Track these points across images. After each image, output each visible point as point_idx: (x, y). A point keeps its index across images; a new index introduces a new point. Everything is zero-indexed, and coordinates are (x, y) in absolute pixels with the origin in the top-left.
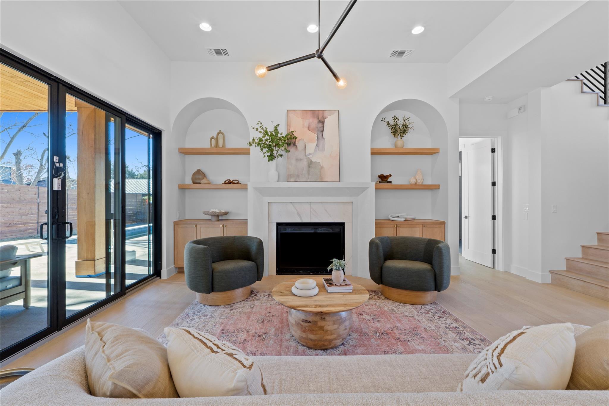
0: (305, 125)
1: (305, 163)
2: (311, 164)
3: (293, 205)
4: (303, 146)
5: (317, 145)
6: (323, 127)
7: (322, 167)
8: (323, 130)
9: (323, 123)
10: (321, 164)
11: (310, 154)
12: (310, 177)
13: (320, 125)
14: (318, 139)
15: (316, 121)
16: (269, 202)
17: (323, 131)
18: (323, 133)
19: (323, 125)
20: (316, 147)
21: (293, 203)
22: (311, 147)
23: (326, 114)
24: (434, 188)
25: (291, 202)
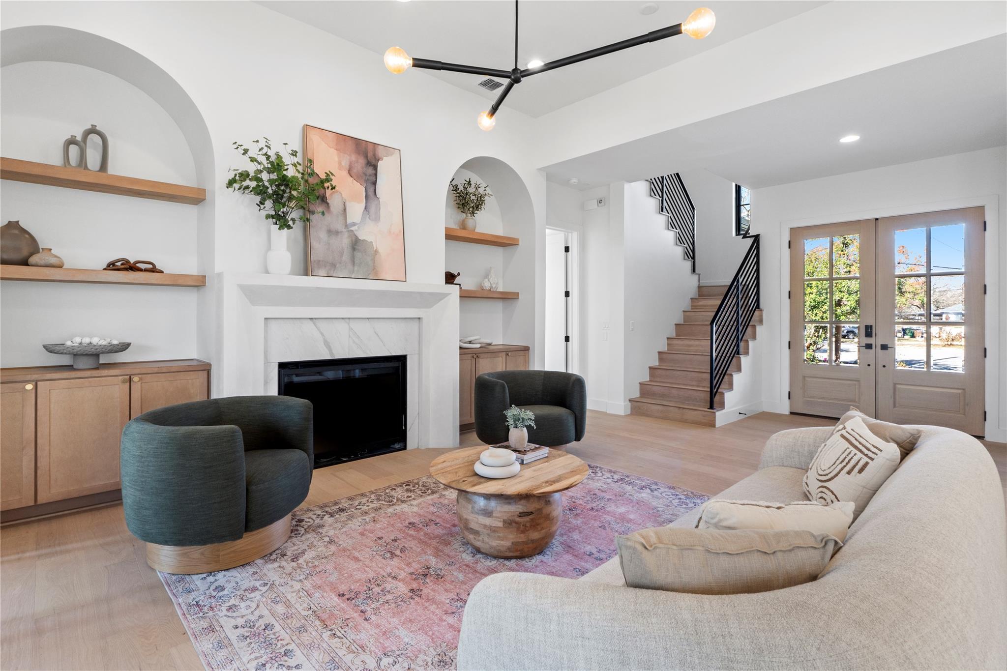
0: (343, 163)
1: (345, 241)
2: (356, 244)
3: (314, 323)
4: (341, 207)
5: (366, 208)
6: (376, 175)
7: (376, 251)
8: (376, 180)
9: (375, 168)
10: (374, 246)
11: (354, 224)
12: (356, 268)
13: (370, 171)
14: (367, 197)
15: (362, 161)
16: (266, 319)
17: (375, 183)
18: (375, 187)
19: (374, 172)
20: (364, 211)
21: (316, 321)
22: (356, 210)
23: (380, 152)
24: (508, 297)
25: (311, 319)
